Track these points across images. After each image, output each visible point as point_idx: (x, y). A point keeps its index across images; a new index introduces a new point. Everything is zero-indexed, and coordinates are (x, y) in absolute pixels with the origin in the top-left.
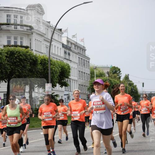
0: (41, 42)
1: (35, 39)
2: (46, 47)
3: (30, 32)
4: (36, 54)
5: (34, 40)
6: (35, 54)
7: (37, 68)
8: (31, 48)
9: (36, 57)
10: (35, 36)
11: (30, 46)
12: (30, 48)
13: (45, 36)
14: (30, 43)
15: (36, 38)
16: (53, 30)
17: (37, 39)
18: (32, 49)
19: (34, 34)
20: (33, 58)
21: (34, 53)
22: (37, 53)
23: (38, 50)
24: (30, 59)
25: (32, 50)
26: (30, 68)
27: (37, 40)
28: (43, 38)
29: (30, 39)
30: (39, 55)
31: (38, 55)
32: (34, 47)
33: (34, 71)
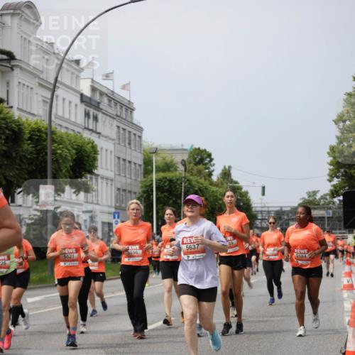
0: (32, 88)
1: (19, 83)
2: (44, 101)
3: (8, 65)
4: (20, 118)
5: (16, 83)
6: (16, 118)
7: (20, 149)
8: (8, 104)
9: (19, 125)
10: (17, 76)
11: (6, 99)
12: (6, 103)
13: (41, 77)
14: (8, 91)
15: (20, 81)
16: (59, 62)
17: (23, 82)
18: (10, 105)
19: (17, 71)
20: (14, 126)
21: (16, 114)
22: (23, 114)
23: (25, 109)
24: (7, 128)
25: (12, 107)
26: (5, 148)
27: (24, 85)
28: (37, 81)
29: (8, 83)
30: (27, 120)
31: (24, 119)
32: (15, 101)
33: (14, 155)
